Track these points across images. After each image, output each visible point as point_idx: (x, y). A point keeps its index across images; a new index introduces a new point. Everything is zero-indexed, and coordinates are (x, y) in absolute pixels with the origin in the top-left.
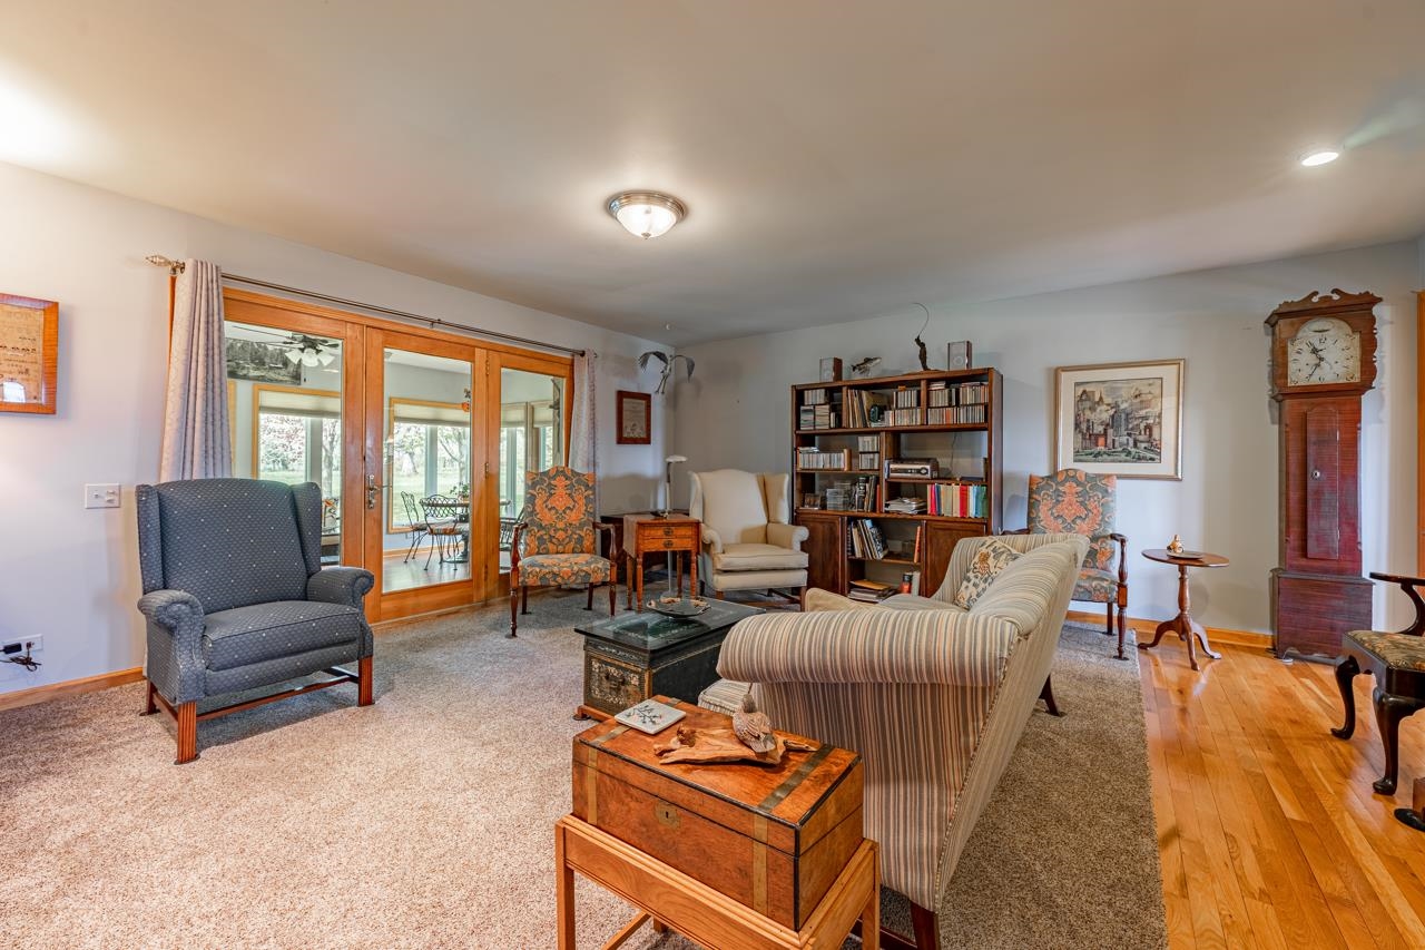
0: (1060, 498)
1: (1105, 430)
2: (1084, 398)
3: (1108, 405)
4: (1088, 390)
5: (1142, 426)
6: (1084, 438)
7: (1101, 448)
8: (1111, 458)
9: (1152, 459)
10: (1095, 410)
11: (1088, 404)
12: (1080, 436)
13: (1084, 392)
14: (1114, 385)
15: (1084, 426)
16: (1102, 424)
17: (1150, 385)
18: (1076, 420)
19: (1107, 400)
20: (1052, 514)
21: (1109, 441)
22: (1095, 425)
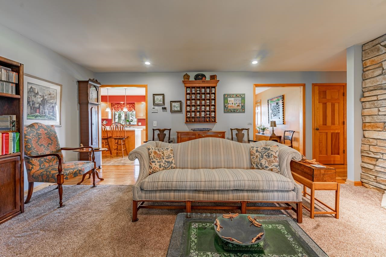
0: (40, 137)
1: (39, 106)
2: (31, 90)
3: (40, 96)
4: (33, 87)
5: (51, 106)
6: (31, 109)
7: (37, 114)
8: (41, 118)
9: (54, 119)
10: (36, 97)
11: (33, 94)
12: (29, 107)
13: (31, 87)
14: (43, 88)
15: (31, 103)
16: (38, 103)
17: (53, 91)
18: (28, 100)
19: (40, 94)
20: (38, 144)
21: (41, 111)
22: (36, 104)
